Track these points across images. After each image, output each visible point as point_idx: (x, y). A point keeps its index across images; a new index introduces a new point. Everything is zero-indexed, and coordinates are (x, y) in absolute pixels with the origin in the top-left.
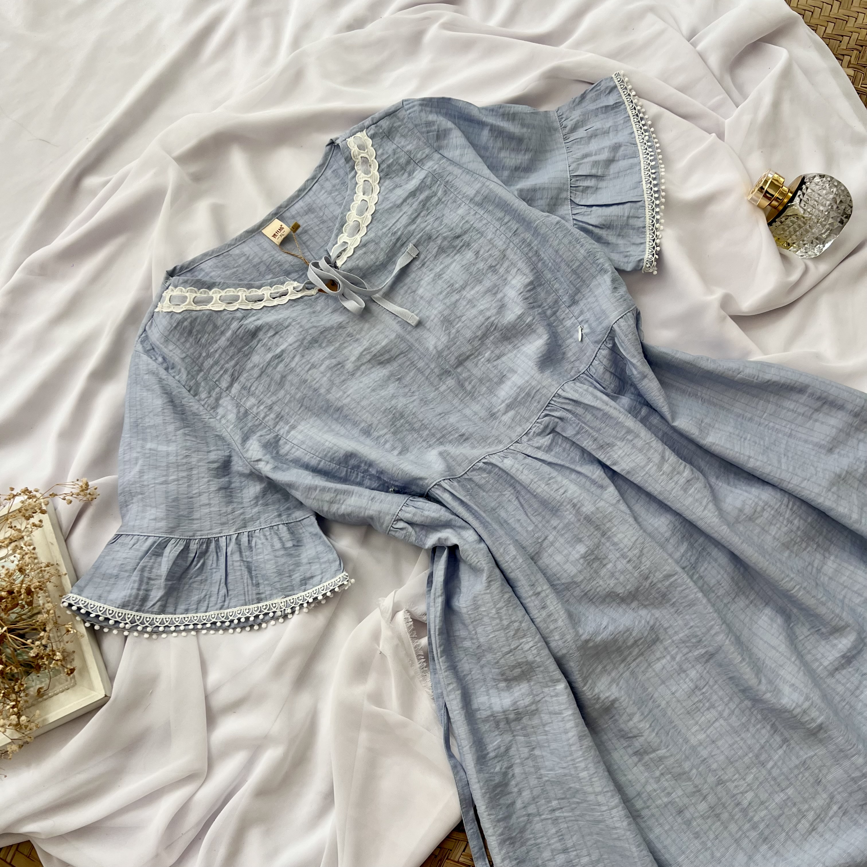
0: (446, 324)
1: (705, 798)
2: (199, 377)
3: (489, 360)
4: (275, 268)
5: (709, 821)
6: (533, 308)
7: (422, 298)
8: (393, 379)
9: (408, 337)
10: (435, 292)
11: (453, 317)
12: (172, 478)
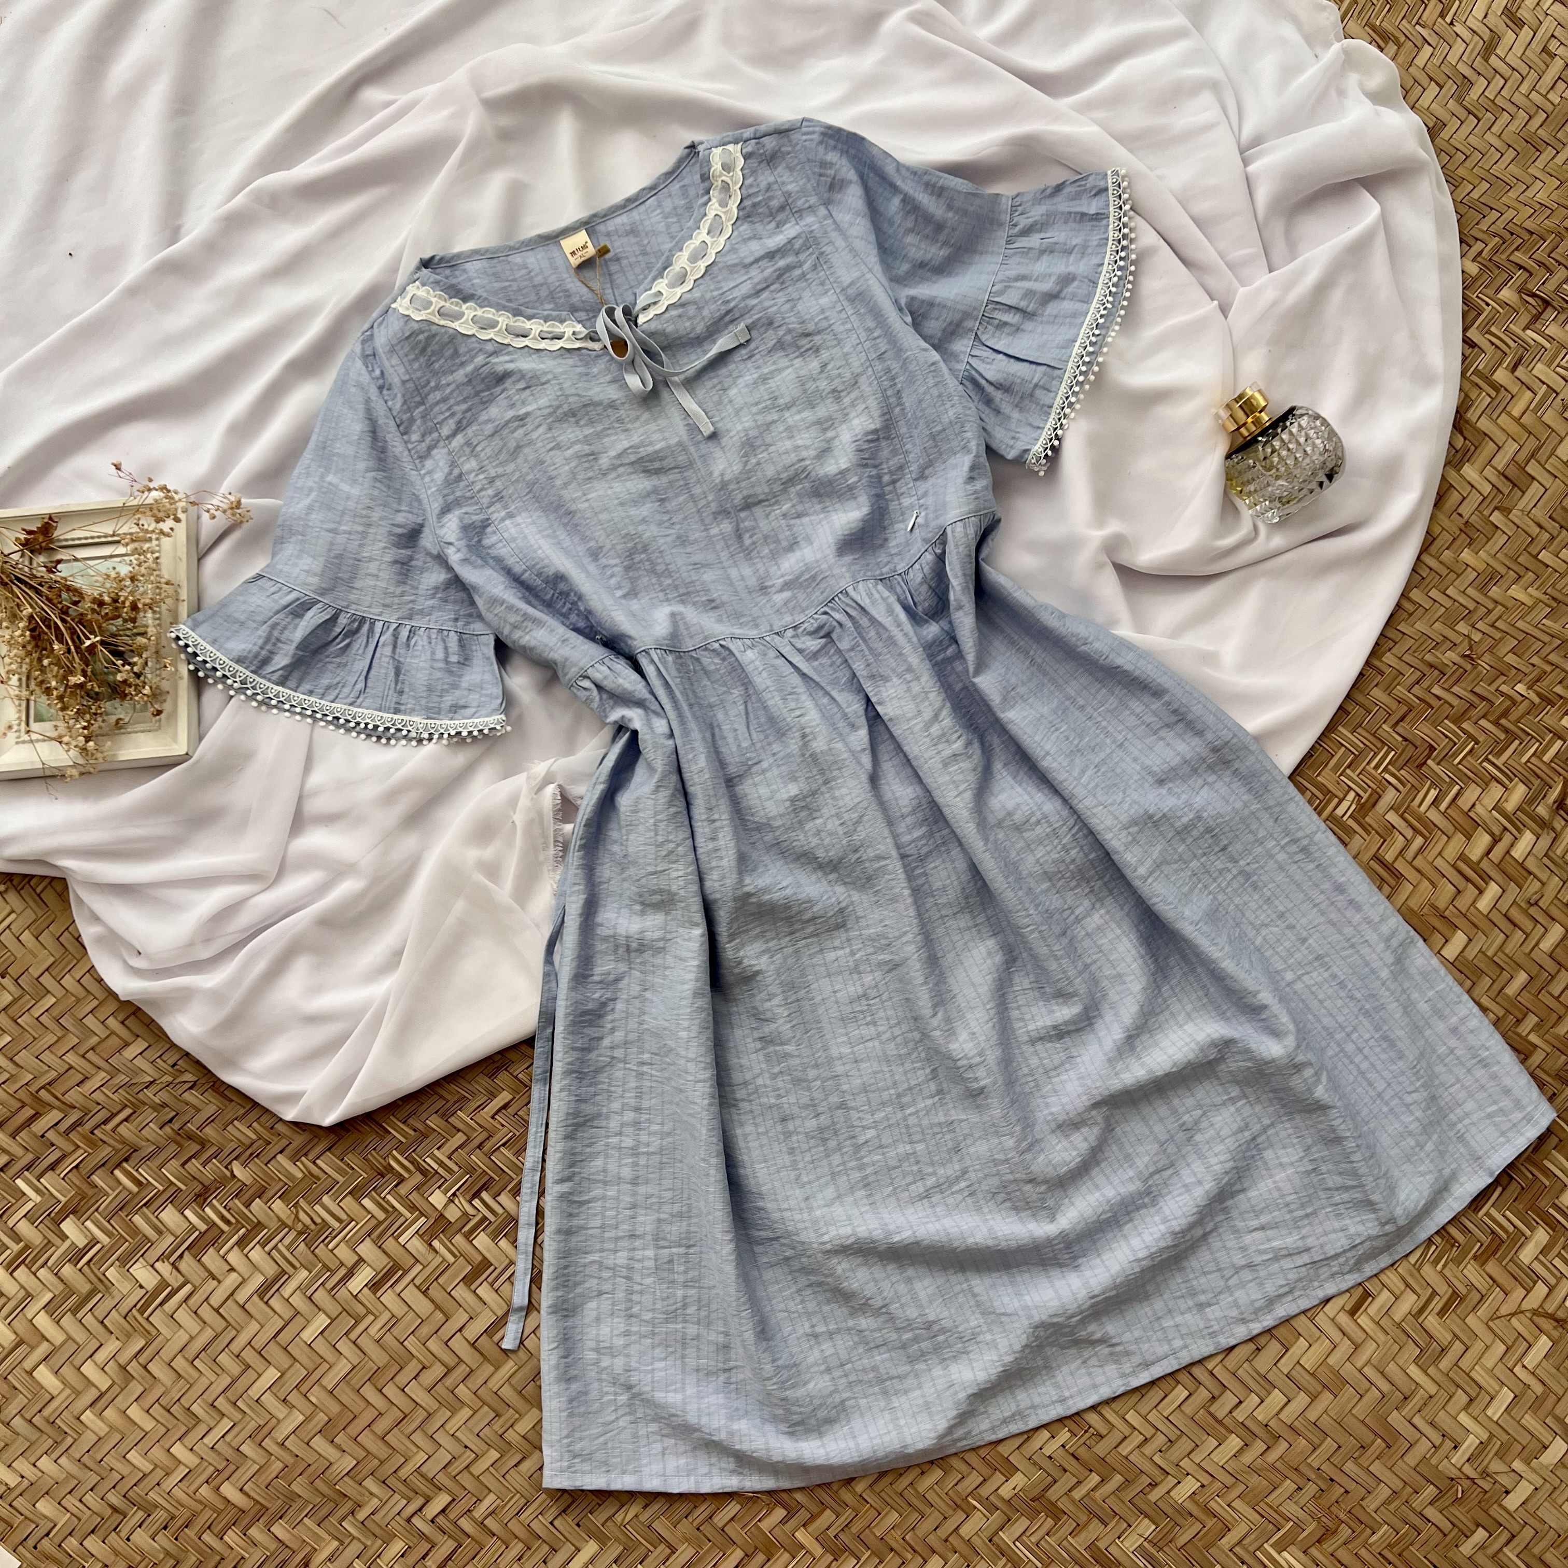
0: (747, 448)
1: (817, 1116)
2: (417, 411)
3: (784, 516)
4: (560, 298)
5: (812, 1142)
6: (866, 466)
7: (731, 401)
8: (653, 497)
9: (692, 449)
10: (751, 400)
11: (759, 442)
12: (343, 528)
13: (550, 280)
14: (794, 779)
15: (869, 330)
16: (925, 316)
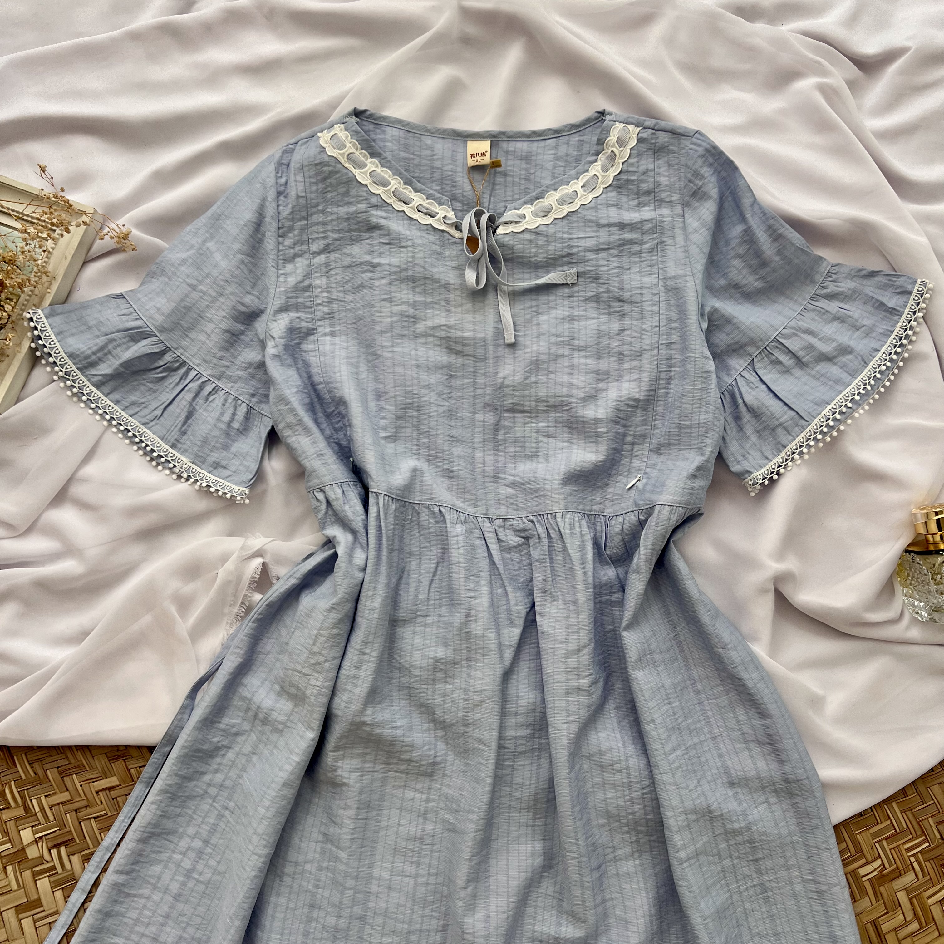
0: (533, 367)
2: (299, 223)
3: (538, 431)
4: (447, 185)
6: (617, 423)
7: (538, 324)
8: (445, 371)
9: (491, 348)
10: (553, 330)
11: (544, 366)
12: (201, 287)
13: (446, 168)
14: (446, 645)
15: (670, 320)
16: (719, 328)
